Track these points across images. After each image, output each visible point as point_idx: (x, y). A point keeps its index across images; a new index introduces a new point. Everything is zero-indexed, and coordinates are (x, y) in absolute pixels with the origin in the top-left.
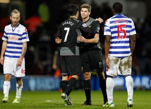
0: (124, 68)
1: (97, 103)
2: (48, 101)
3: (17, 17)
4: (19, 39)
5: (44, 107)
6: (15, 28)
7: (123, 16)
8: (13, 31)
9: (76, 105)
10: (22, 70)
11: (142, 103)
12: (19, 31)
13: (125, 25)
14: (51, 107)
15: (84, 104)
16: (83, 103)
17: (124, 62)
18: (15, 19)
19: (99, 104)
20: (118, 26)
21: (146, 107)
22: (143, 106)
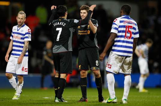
0: (128, 67)
1: (93, 99)
2: (46, 98)
3: (22, 18)
4: (22, 39)
5: (42, 103)
6: (19, 28)
7: (130, 18)
8: (18, 30)
9: (73, 102)
10: (23, 67)
11: (135, 100)
12: (22, 31)
13: (132, 26)
14: (48, 103)
15: (80, 101)
16: (79, 99)
17: (128, 62)
18: (20, 19)
19: (94, 101)
20: (127, 26)
21: (139, 104)
22: (136, 103)
